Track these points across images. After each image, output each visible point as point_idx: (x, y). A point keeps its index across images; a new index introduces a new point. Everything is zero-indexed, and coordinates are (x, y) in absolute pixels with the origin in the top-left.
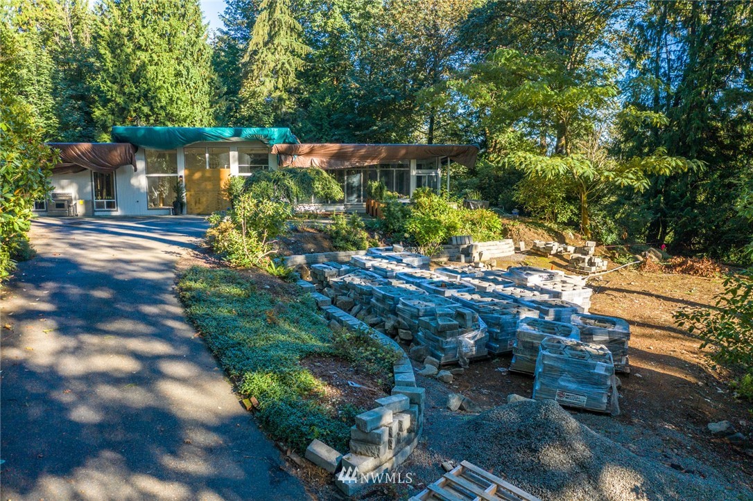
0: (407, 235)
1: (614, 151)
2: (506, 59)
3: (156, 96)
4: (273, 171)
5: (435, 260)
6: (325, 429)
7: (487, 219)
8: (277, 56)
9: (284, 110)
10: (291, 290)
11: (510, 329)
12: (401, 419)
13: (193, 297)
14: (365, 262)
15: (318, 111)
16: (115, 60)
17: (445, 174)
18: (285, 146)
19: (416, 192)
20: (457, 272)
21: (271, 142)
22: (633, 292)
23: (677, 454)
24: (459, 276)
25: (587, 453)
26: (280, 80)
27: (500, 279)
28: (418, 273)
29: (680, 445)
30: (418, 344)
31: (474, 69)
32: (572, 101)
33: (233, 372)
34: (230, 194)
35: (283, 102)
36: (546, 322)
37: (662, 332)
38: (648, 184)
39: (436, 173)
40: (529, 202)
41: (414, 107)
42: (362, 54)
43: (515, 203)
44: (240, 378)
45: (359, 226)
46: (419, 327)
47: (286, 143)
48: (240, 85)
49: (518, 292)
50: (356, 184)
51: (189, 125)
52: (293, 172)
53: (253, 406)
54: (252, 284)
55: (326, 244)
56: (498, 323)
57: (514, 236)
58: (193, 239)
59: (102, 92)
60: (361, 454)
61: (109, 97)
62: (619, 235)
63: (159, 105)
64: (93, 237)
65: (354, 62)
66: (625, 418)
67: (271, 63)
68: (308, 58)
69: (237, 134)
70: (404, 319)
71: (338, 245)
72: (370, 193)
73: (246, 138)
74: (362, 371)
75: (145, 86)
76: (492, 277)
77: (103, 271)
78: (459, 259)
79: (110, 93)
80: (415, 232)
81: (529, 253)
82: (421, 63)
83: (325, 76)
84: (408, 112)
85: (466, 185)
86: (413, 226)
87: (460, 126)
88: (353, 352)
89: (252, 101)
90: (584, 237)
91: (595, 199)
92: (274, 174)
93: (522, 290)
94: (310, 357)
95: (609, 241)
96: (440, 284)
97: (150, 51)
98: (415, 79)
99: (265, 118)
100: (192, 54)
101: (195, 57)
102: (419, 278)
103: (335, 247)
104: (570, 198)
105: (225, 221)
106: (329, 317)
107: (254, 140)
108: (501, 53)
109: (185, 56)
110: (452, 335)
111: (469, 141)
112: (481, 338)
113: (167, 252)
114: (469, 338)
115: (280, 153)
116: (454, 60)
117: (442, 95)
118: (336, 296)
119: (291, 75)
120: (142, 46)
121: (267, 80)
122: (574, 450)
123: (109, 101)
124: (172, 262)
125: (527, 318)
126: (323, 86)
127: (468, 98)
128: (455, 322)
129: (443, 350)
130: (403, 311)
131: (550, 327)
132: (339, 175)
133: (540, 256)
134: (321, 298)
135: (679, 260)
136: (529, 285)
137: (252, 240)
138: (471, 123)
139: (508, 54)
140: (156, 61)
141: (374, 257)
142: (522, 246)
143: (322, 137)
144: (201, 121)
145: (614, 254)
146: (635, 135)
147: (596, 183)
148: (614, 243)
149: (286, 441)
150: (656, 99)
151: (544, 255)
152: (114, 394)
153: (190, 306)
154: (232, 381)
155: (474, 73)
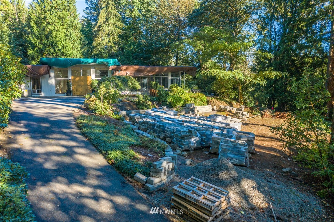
0: (168, 103)
1: (253, 69)
2: (208, 31)
3: (57, 45)
4: (110, 77)
5: (179, 113)
6: (141, 169)
7: (200, 97)
8: (109, 28)
9: (113, 51)
10: (122, 124)
11: (209, 137)
12: (169, 165)
13: (83, 126)
14: (151, 113)
15: (128, 52)
16: (38, 29)
17: (183, 79)
18: (115, 66)
19: (171, 86)
20: (188, 117)
21: (109, 65)
22: (259, 125)
23: (270, 178)
24: (189, 118)
25: (236, 175)
26: (111, 38)
27: (206, 119)
28: (173, 117)
29: (271, 176)
30: (173, 143)
31: (195, 35)
32: (235, 48)
33: (103, 151)
34: (91, 87)
35: (112, 48)
36: (224, 134)
37: (269, 139)
38: (265, 82)
39: (179, 78)
40: (218, 90)
41: (169, 50)
42: (146, 27)
43: (212, 90)
44: (106, 154)
45: (148, 99)
46: (174, 136)
47: (116, 65)
48: (93, 41)
49: (213, 124)
50: (145, 83)
51: (71, 57)
52: (119, 78)
53: (112, 163)
54: (106, 121)
55: (135, 106)
56: (205, 135)
57: (212, 104)
58: (78, 105)
59: (32, 43)
60: (154, 177)
61: (35, 45)
62: (255, 103)
63: (58, 49)
64: (35, 105)
65: (143, 31)
66: (252, 168)
67: (107, 31)
68: (123, 29)
69: (95, 61)
70: (168, 134)
71: (139, 107)
72: (151, 86)
73: (98, 63)
74: (153, 151)
75: (51, 40)
76: (203, 118)
77: (43, 117)
78: (189, 113)
79: (36, 43)
80: (171, 102)
81: (218, 111)
82: (172, 32)
83: (130, 37)
84: (167, 53)
85: (192, 84)
86: (170, 100)
87: (189, 59)
88: (149, 144)
89: (99, 48)
90: (241, 104)
91: (245, 89)
92: (111, 79)
93: (214, 123)
94: (132, 146)
95: (251, 106)
96: (182, 121)
97: (53, 25)
98: (169, 39)
99: (104, 55)
100: (72, 27)
101: (74, 28)
102: (173, 119)
103: (138, 108)
104: (235, 88)
105: (92, 97)
106: (138, 134)
107: (102, 64)
108: (206, 28)
109: (69, 28)
110: (187, 139)
111: (193, 65)
112: (198, 140)
113: (68, 110)
114: (193, 140)
115: (113, 70)
116: (186, 30)
117: (182, 45)
118: (140, 126)
119: (116, 36)
120: (50, 23)
121: (106, 38)
122: (232, 174)
123: (36, 47)
124: (71, 113)
125: (216, 132)
126: (130, 41)
127: (192, 47)
128: (188, 134)
129: (183, 145)
130: (167, 131)
131: (225, 135)
132: (138, 79)
133: (222, 112)
134: (134, 127)
135: (278, 113)
136: (217, 121)
137: (105, 104)
138: (194, 57)
139: (209, 29)
140: (56, 29)
141: (155, 111)
142: (215, 108)
143: (129, 63)
144: (76, 56)
145: (252, 111)
146: (262, 63)
147: (245, 82)
148: (252, 107)
149: (126, 174)
150: (270, 48)
151: (224, 111)
152: (58, 159)
153: (83, 129)
154: (103, 155)
155: (195, 36)
